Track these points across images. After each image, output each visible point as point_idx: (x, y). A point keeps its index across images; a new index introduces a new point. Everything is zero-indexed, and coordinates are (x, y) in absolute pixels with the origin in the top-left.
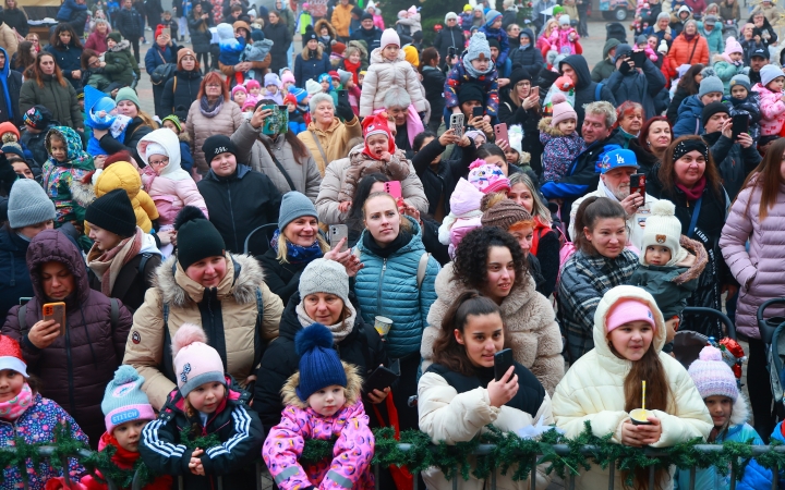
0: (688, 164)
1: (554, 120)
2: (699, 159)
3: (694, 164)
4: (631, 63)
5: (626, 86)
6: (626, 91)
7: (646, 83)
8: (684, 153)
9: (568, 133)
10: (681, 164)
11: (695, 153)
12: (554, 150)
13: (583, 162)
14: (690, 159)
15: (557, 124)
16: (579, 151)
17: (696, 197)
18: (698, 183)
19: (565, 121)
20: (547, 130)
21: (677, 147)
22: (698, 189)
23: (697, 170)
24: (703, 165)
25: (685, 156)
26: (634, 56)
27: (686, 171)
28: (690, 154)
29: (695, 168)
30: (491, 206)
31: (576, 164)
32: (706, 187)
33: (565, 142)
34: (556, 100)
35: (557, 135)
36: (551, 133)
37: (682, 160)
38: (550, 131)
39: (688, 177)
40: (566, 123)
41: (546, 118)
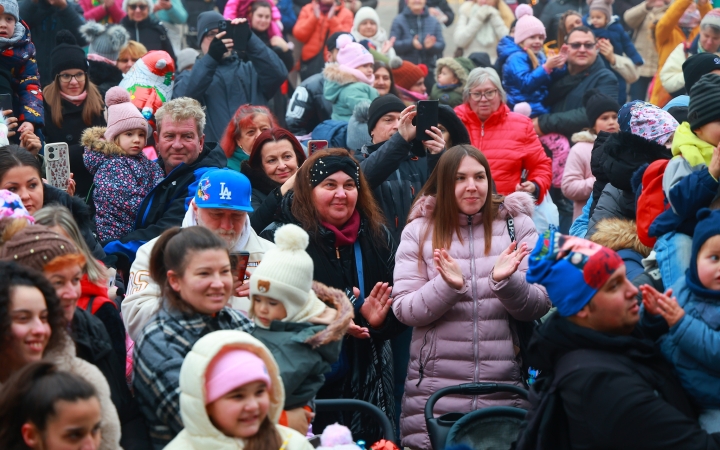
0: (332, 193)
1: (109, 131)
2: (347, 185)
3: (341, 192)
4: (228, 42)
5: (221, 79)
6: (224, 88)
7: (255, 74)
8: (325, 176)
9: (132, 153)
10: (321, 191)
11: (341, 176)
12: (110, 178)
13: (162, 199)
14: (333, 185)
15: (116, 137)
16: (151, 180)
17: (350, 240)
18: (350, 221)
19: (129, 132)
20: (98, 146)
21: (314, 167)
22: (351, 228)
23: (346, 201)
24: (353, 193)
25: (325, 182)
26: (231, 30)
27: (330, 203)
28: (334, 176)
29: (341, 199)
30: (8, 238)
31: (150, 203)
32: (360, 226)
33: (129, 166)
34: (115, 98)
35: (115, 155)
36: (105, 151)
37: (323, 186)
38: (102, 148)
39: (333, 212)
40: (130, 135)
41: (96, 129)
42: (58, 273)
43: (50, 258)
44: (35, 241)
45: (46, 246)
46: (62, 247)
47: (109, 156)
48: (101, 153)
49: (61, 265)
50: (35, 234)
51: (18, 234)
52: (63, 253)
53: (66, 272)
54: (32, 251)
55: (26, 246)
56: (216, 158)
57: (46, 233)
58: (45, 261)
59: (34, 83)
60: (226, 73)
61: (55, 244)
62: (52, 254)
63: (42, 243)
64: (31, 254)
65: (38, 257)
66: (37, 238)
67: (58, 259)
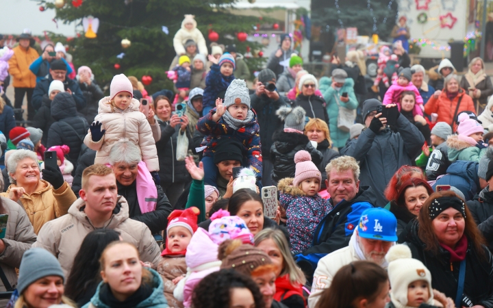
0: (446, 223)
1: (295, 180)
2: (456, 217)
3: (452, 222)
4: (383, 120)
5: (378, 144)
6: (380, 151)
7: (402, 141)
8: (439, 212)
9: (310, 194)
10: (438, 222)
11: (451, 211)
12: (296, 211)
13: (330, 225)
14: (446, 217)
15: (300, 183)
16: (323, 211)
17: (461, 258)
18: (459, 243)
19: (308, 180)
20: (287, 190)
21: (432, 206)
22: (461, 249)
23: (457, 228)
24: (462, 222)
25: (440, 215)
26: (386, 111)
27: (445, 230)
28: (446, 212)
29: (452, 227)
30: (229, 253)
31: (322, 227)
32: (468, 247)
33: (308, 203)
34: (301, 158)
35: (299, 195)
36: (292, 193)
37: (439, 219)
38: (290, 191)
39: (448, 236)
40: (309, 182)
41: (287, 179)
42: (261, 277)
43: (255, 267)
44: (246, 256)
45: (252, 259)
46: (263, 260)
47: (295, 197)
48: (290, 195)
49: (262, 272)
50: (246, 250)
51: (235, 250)
52: (263, 264)
53: (265, 276)
54: (244, 262)
55: (240, 259)
56: (367, 196)
57: (253, 250)
58: (252, 269)
59: (257, 150)
60: (381, 140)
61: (258, 257)
62: (257, 264)
63: (250, 257)
64: (243, 264)
65: (247, 266)
66: (247, 253)
67: (260, 268)
